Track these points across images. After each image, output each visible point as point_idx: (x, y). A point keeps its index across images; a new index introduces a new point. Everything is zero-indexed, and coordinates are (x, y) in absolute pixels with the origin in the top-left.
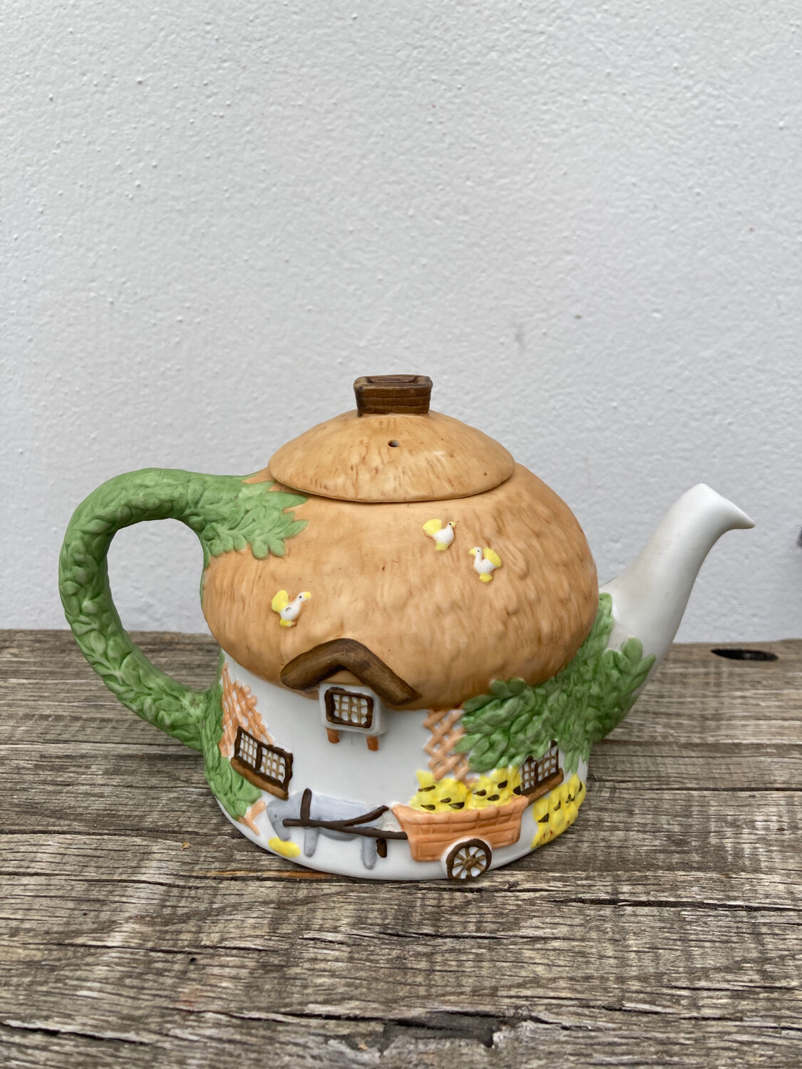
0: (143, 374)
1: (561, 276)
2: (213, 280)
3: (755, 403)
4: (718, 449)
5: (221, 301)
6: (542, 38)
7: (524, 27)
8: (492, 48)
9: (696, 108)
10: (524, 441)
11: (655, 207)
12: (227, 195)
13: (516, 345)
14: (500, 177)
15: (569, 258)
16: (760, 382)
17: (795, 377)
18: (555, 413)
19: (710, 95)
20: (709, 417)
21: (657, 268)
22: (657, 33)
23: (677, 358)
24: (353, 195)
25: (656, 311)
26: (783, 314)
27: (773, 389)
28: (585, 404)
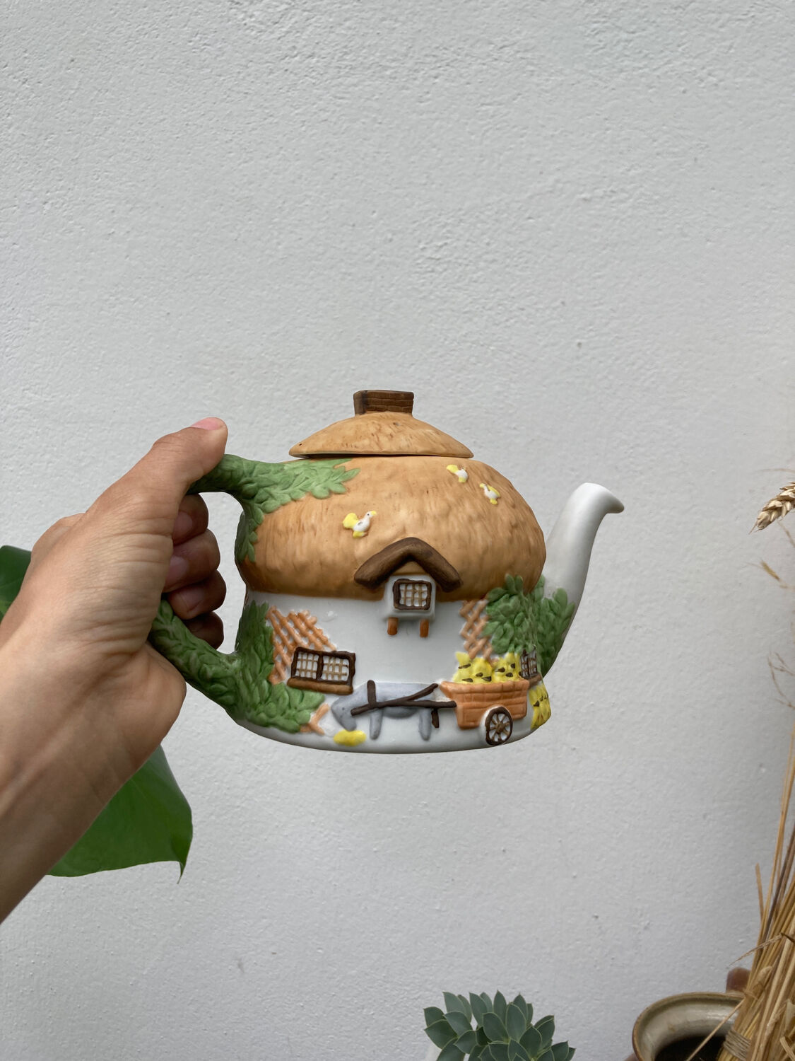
0: (9, 994)
1: (262, 930)
2: (54, 938)
3: (385, 1001)
4: (368, 1030)
5: (59, 951)
6: (239, 809)
7: (228, 804)
8: (212, 814)
9: (327, 842)
10: (249, 1028)
11: (312, 893)
12: (63, 891)
13: (239, 970)
14: (222, 878)
15: (265, 920)
16: (387, 988)
17: (407, 985)
18: (266, 1010)
19: (334, 836)
20: (359, 1011)
21: (317, 925)
22: (301, 806)
23: (335, 976)
24: (137, 889)
25: (319, 949)
26: (394, 949)
27: (395, 993)
28: (284, 1004)
